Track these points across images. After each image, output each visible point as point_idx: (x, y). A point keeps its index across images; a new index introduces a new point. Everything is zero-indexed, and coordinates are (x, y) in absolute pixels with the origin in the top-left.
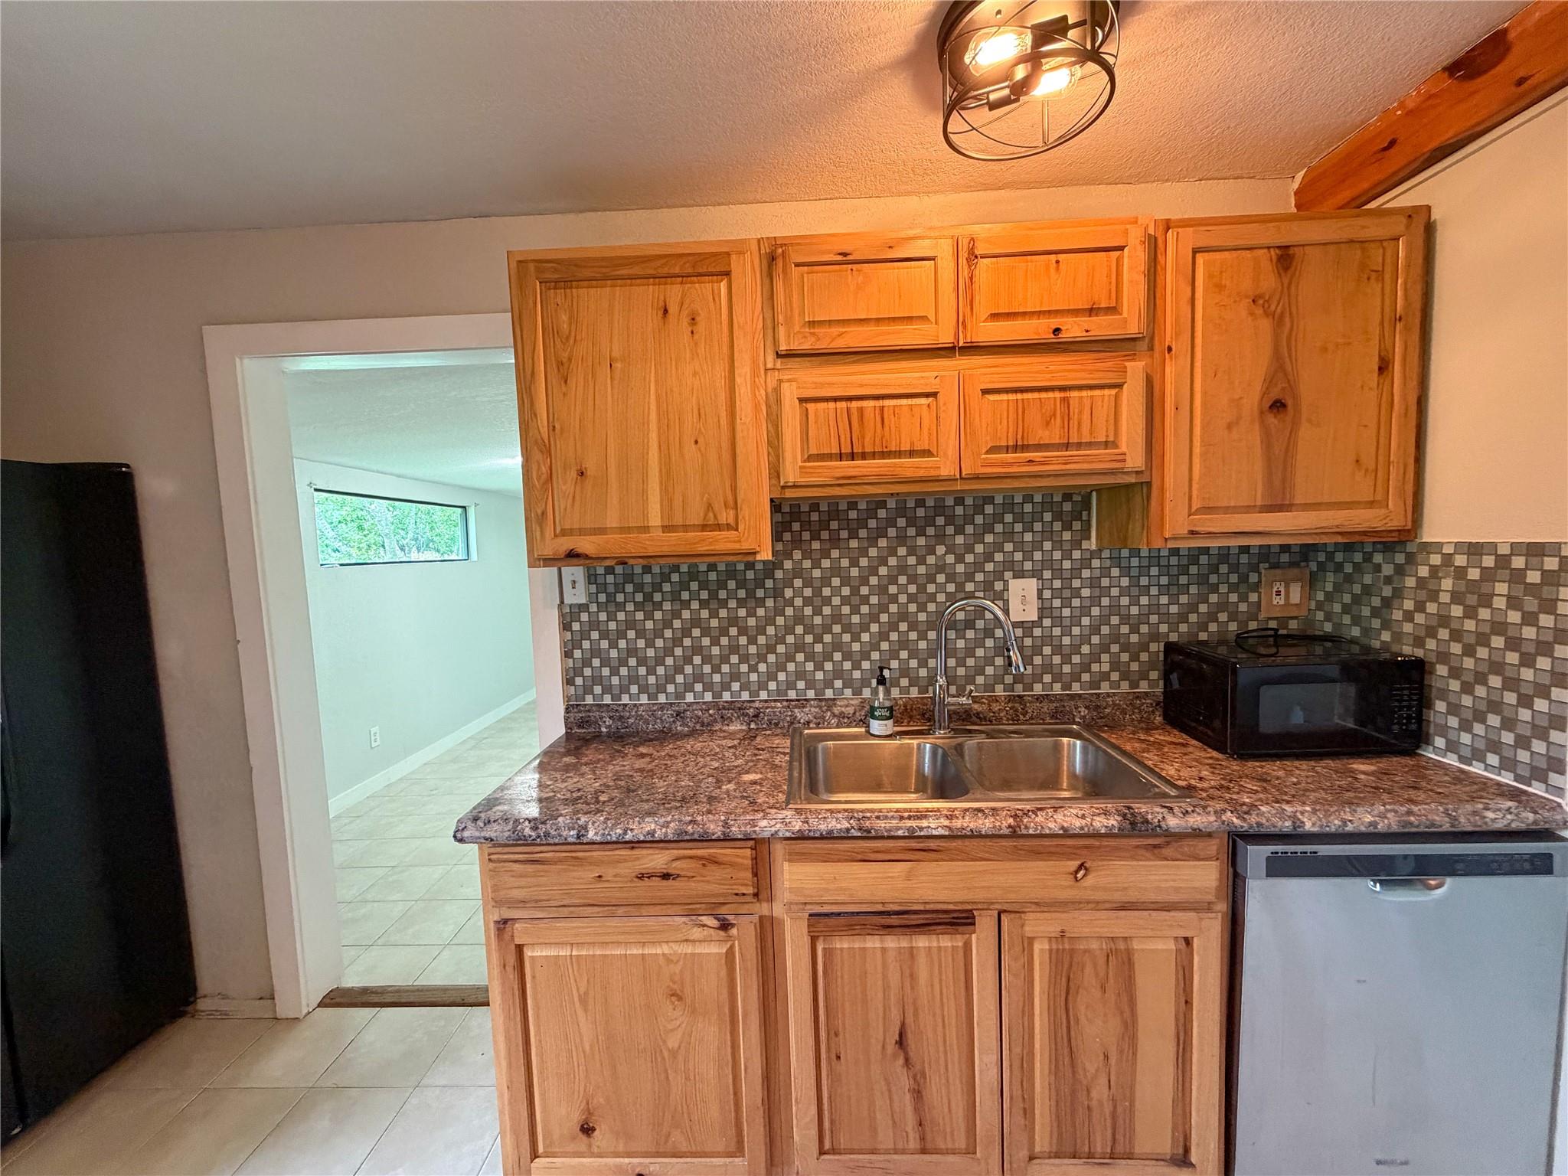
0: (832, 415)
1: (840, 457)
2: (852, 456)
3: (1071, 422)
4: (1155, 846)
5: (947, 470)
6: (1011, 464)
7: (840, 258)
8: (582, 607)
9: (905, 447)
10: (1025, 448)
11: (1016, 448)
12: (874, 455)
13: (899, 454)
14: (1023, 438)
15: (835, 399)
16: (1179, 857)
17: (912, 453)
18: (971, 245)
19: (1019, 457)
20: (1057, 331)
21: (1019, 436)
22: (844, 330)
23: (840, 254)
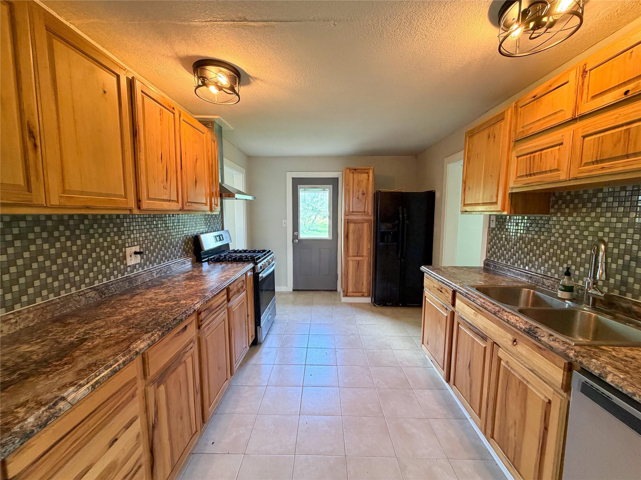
0: (525, 159)
1: (527, 175)
2: (530, 175)
3: (630, 142)
4: (540, 348)
5: (563, 177)
6: (592, 171)
7: (534, 98)
8: (494, 229)
9: (548, 169)
10: (602, 161)
11: (597, 162)
12: (537, 173)
13: (546, 172)
14: (600, 156)
15: (528, 154)
16: (548, 358)
17: (551, 171)
18: (584, 68)
19: (597, 167)
20: (626, 93)
21: (599, 155)
22: (531, 127)
23: (533, 97)
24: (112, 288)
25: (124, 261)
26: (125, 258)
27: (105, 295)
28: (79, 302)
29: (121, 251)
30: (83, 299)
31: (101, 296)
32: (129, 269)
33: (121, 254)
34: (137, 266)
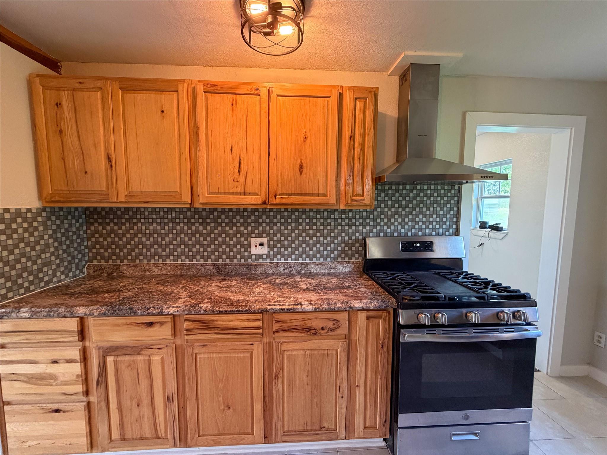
24: (229, 269)
25: (249, 249)
26: (249, 246)
27: (221, 271)
28: (200, 270)
29: (246, 239)
30: (203, 269)
31: (218, 272)
32: (253, 257)
33: (246, 243)
34: (264, 257)
